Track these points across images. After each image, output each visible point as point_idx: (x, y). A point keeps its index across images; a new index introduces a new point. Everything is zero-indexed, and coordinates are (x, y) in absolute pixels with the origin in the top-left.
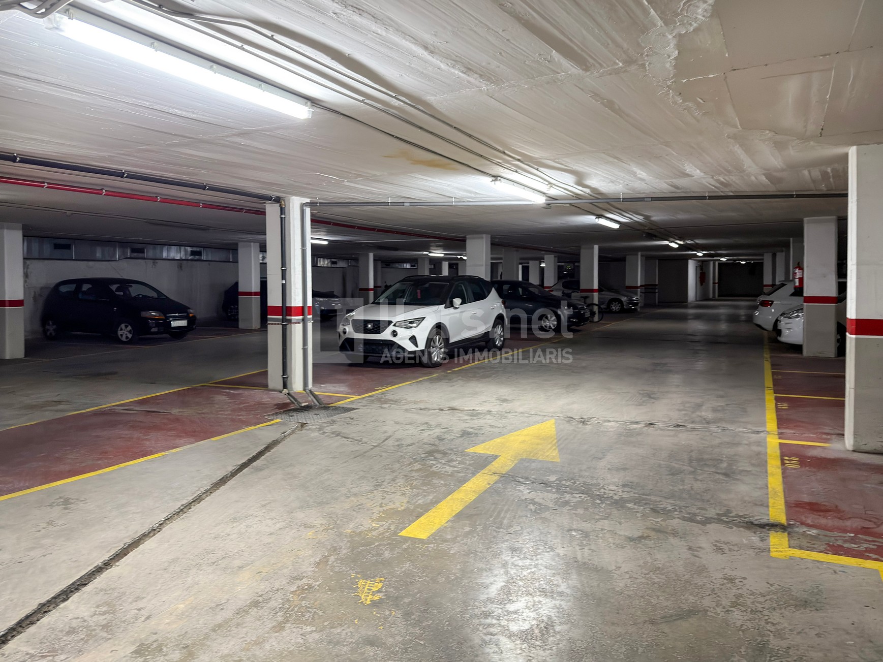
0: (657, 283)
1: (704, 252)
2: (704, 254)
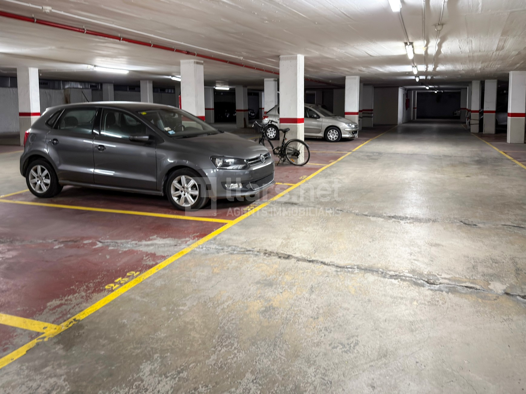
0: (373, 108)
1: (430, 87)
2: (430, 88)
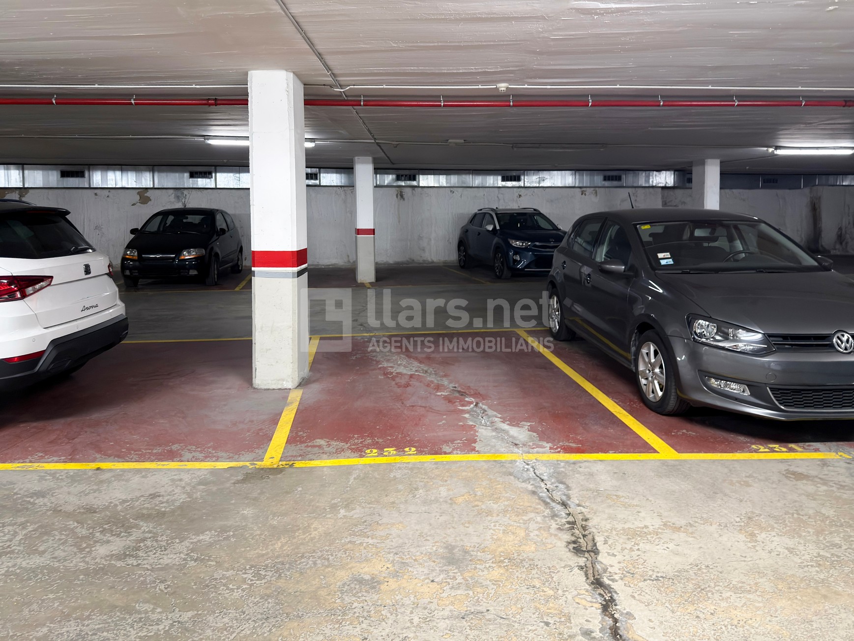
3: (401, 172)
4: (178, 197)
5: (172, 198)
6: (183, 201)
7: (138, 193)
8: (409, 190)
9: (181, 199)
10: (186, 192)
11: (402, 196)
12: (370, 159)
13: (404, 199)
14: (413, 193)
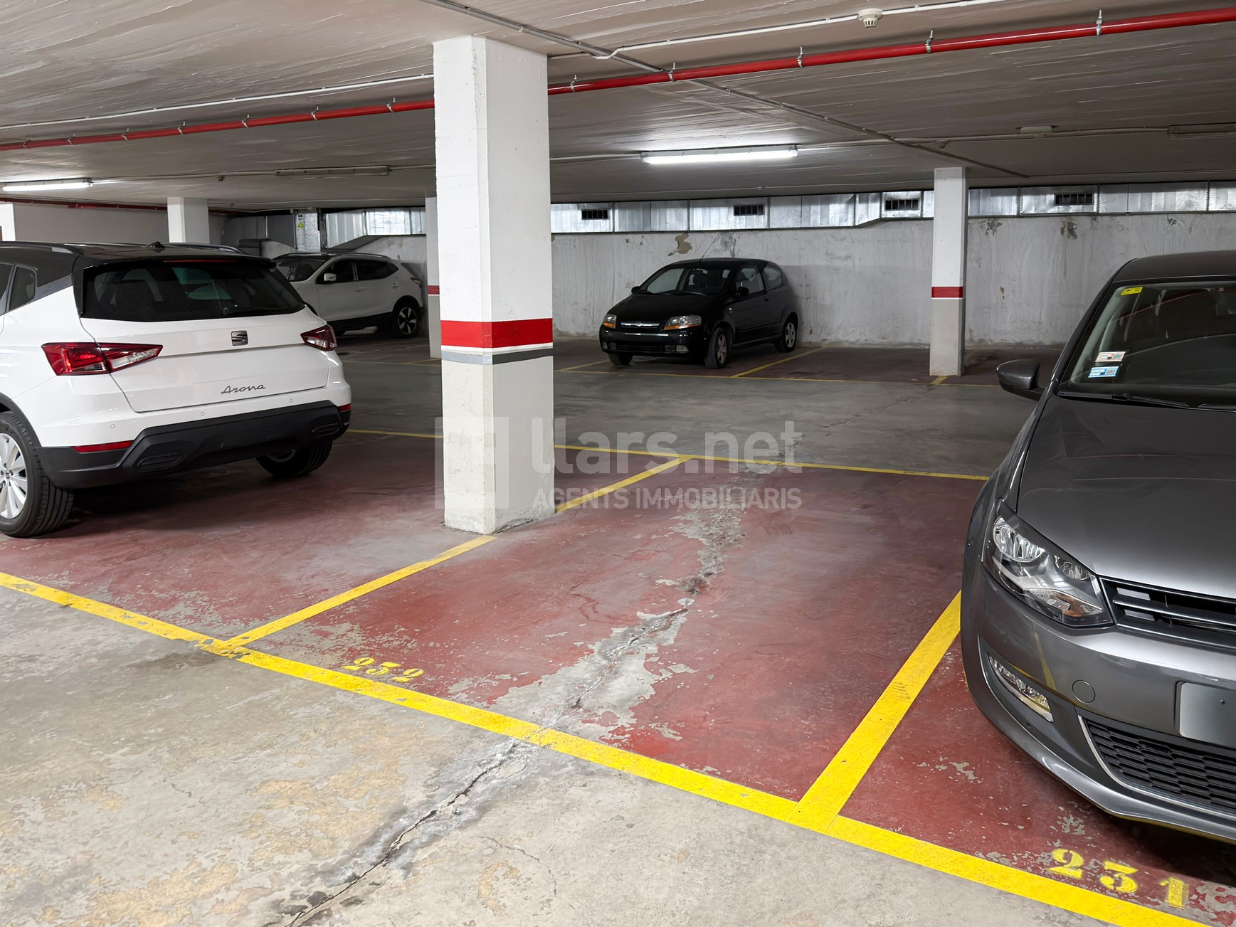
3: (1065, 190)
4: (725, 244)
5: (718, 245)
6: (732, 248)
7: (677, 239)
8: (1087, 220)
9: (729, 246)
10: (735, 235)
11: (1071, 231)
12: (959, 170)
13: (1075, 236)
14: (1092, 224)
